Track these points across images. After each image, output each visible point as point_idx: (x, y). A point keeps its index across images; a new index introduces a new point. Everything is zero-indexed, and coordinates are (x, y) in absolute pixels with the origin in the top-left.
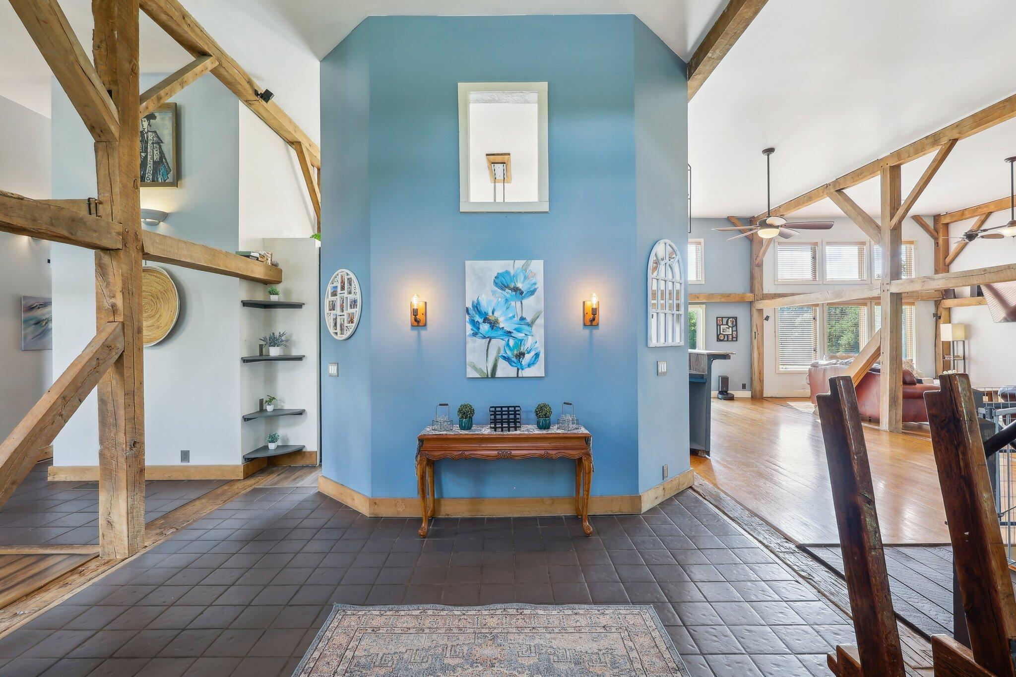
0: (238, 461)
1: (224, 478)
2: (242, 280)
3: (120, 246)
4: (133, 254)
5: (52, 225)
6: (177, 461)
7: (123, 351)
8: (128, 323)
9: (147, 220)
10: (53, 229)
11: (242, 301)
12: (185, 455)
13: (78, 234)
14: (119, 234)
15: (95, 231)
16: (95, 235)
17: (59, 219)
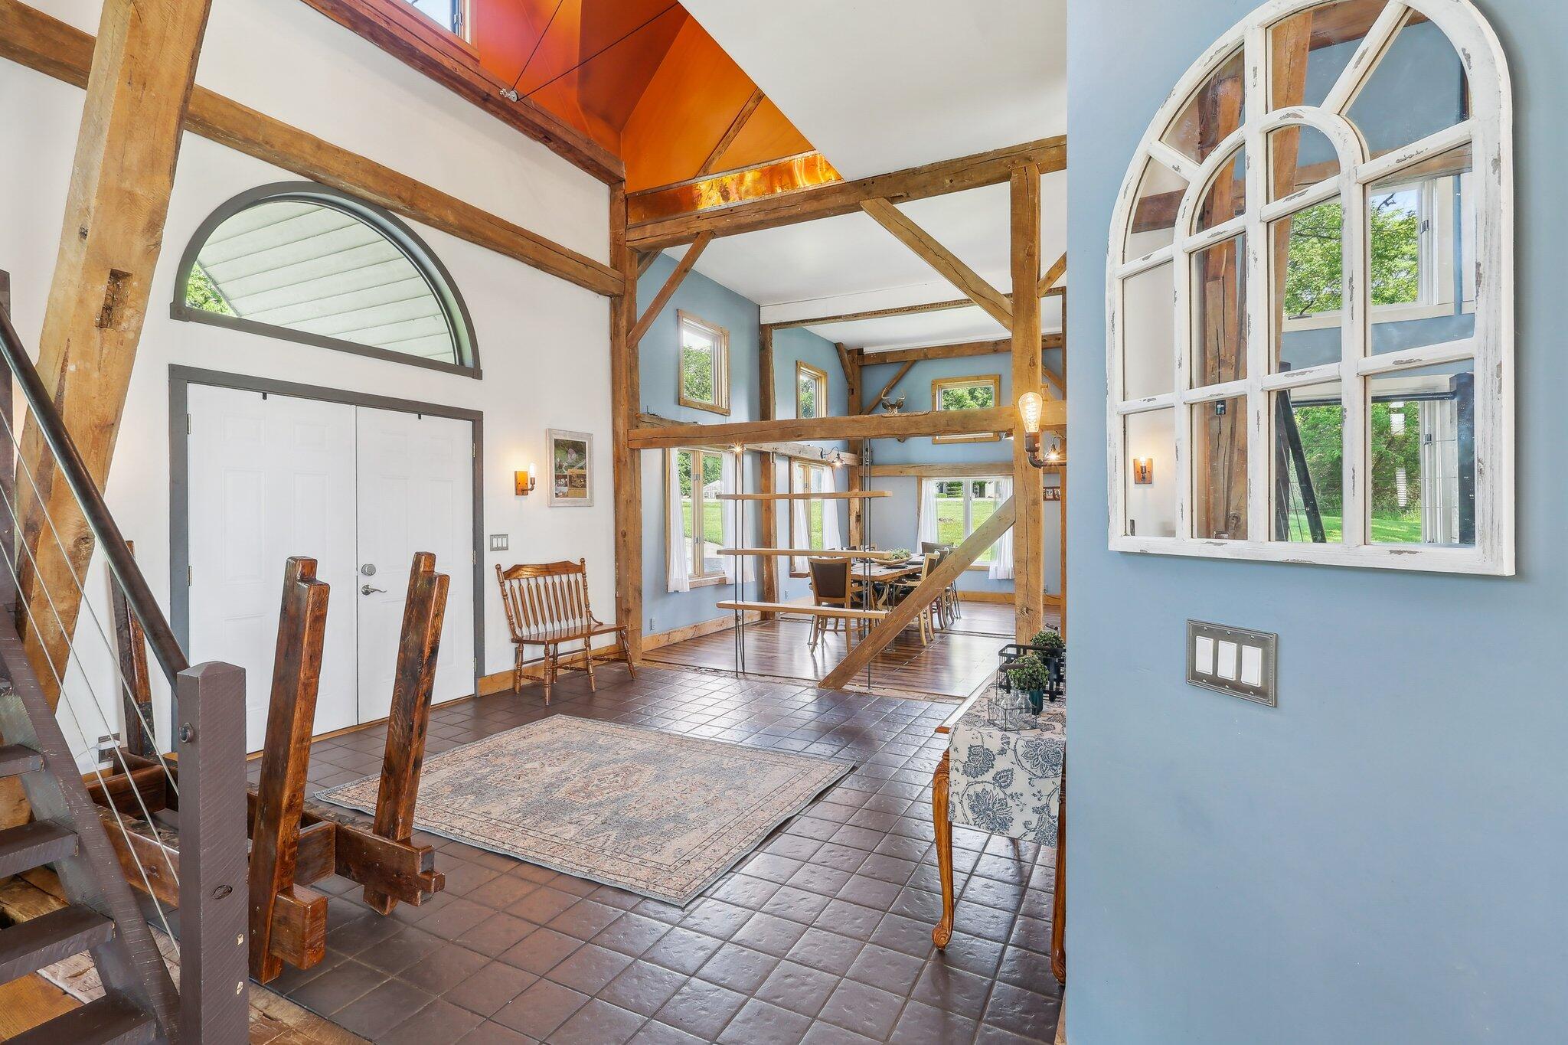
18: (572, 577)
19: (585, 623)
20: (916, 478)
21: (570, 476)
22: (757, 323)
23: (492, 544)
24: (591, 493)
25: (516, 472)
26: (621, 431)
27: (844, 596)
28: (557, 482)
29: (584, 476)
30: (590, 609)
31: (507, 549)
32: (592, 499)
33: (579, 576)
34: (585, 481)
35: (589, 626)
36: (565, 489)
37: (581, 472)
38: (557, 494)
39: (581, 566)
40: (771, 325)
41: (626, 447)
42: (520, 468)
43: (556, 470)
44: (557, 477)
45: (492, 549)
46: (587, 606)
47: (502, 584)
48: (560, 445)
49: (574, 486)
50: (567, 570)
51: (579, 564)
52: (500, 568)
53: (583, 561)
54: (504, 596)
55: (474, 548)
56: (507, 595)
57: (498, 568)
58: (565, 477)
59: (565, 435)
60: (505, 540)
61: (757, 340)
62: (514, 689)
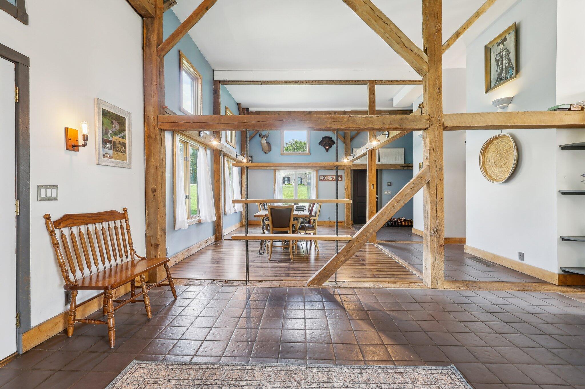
0: (556, 270)
1: (544, 279)
2: (558, 129)
3: (428, 126)
4: (437, 128)
5: (391, 124)
6: (516, 258)
7: (430, 181)
8: (432, 166)
9: (500, 106)
10: (391, 126)
11: (560, 146)
12: (521, 256)
13: (404, 125)
14: (427, 120)
15: (413, 122)
16: (413, 124)
17: (394, 121)
18: (118, 223)
19: (130, 259)
20: (273, 170)
21: (114, 142)
22: (212, 79)
23: (39, 194)
24: (130, 158)
25: (66, 129)
26: (152, 116)
27: (288, 226)
28: (104, 145)
29: (124, 144)
30: (134, 247)
31: (56, 199)
32: (130, 163)
33: (123, 221)
34: (125, 148)
35: (133, 261)
36: (111, 152)
37: (122, 140)
38: (104, 155)
39: (124, 214)
40: (220, 81)
41: (156, 127)
42: (72, 126)
43: (103, 135)
44: (105, 141)
45: (40, 199)
46: (131, 245)
47: (52, 233)
48: (105, 114)
49: (117, 151)
50: (114, 218)
51: (123, 212)
52: (50, 217)
53: (125, 210)
54: (54, 245)
55: (18, 197)
56: (58, 244)
57: (47, 218)
58: (110, 142)
59: (110, 107)
60: (54, 190)
61: (212, 89)
62: (65, 331)
